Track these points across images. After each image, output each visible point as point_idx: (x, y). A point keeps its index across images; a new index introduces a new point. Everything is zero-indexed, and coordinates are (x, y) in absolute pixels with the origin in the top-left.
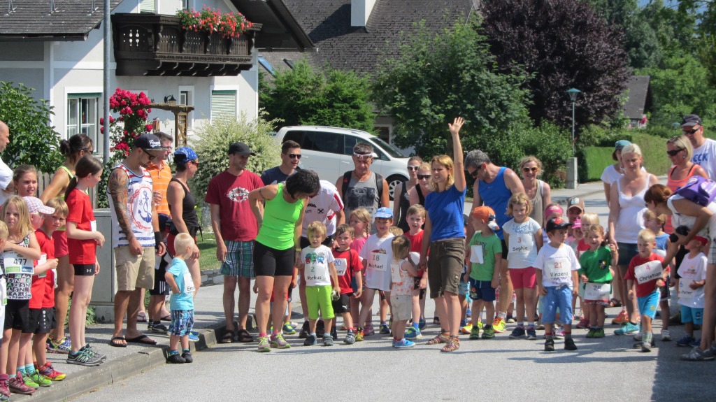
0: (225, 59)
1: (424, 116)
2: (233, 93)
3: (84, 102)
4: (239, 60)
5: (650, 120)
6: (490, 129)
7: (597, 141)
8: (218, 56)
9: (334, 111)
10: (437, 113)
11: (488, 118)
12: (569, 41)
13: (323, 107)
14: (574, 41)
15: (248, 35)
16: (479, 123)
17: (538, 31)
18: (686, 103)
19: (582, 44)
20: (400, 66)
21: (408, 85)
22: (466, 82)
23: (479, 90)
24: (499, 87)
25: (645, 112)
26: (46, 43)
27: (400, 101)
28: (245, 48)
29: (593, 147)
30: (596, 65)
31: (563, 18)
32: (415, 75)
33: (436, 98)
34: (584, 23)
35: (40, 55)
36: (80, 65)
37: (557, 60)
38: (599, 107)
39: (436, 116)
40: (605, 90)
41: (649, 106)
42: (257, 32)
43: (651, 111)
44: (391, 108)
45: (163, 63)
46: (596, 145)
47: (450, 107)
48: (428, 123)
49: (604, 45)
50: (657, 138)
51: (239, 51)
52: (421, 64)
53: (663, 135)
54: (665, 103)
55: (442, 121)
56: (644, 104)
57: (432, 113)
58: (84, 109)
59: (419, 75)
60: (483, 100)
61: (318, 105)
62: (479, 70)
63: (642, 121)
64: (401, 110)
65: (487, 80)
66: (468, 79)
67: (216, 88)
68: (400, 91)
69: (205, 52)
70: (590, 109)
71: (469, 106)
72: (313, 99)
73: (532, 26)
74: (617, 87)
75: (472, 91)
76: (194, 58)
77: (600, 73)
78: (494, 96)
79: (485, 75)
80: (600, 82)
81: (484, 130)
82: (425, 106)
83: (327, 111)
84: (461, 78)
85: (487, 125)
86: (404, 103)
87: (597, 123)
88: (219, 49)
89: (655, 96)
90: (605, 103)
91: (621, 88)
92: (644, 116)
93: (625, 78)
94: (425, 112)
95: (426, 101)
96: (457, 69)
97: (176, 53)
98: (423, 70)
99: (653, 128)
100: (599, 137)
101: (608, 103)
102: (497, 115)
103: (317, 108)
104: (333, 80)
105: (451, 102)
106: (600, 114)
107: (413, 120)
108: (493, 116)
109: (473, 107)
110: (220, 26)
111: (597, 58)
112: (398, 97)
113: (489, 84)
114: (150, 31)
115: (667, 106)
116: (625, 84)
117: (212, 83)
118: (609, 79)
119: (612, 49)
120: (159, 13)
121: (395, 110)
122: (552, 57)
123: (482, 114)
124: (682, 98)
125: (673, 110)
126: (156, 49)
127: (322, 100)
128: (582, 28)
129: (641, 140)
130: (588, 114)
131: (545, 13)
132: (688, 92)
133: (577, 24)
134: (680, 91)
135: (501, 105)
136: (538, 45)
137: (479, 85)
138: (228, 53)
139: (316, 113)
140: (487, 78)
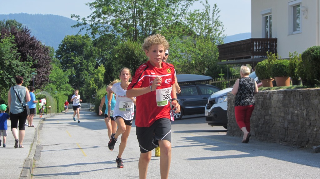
12: (28, 53)
19: (34, 54)
22: (7, 65)
23: (13, 69)
31: (24, 43)
60: (15, 73)
62: (12, 59)
84: (5, 63)
96: (3, 59)
109: (11, 76)
113: (17, 66)
118: (45, 69)
128: (33, 47)
137: (13, 66)
140: (16, 63)
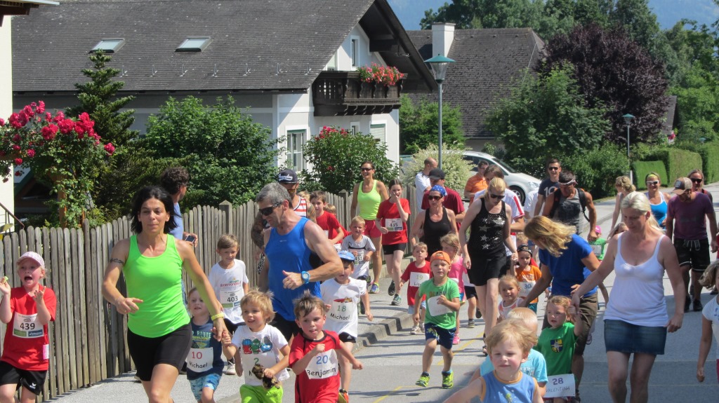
0: (385, 102)
1: (531, 141)
2: (382, 126)
3: (294, 136)
4: (392, 102)
5: (677, 135)
6: (580, 150)
7: (642, 156)
8: (379, 100)
9: (433, 136)
10: (540, 139)
11: (579, 142)
12: (621, 73)
13: (423, 134)
14: (625, 74)
15: (398, 83)
16: (572, 146)
17: (594, 66)
18: (708, 119)
19: (633, 76)
20: (511, 103)
21: (518, 118)
22: (562, 115)
23: (571, 121)
24: (587, 118)
25: (673, 129)
26: (274, 96)
27: (512, 130)
28: (396, 92)
29: (638, 161)
30: (643, 94)
31: (615, 55)
32: (523, 110)
33: (540, 127)
34: (633, 59)
35: (270, 104)
36: (294, 109)
37: (611, 90)
38: (646, 128)
39: (540, 141)
40: (651, 113)
41: (677, 123)
42: (404, 80)
43: (679, 128)
44: (505, 135)
45: (349, 107)
46: (642, 160)
47: (550, 134)
48: (534, 146)
49: (650, 77)
50: (687, 152)
51: (393, 95)
52: (526, 101)
53: (692, 149)
54: (688, 119)
55: (544, 145)
56: (672, 121)
57: (536, 139)
58: (295, 142)
59: (526, 110)
60: (574, 128)
61: (420, 131)
62: (571, 105)
63: (670, 137)
64: (513, 137)
65: (577, 113)
66: (563, 113)
67: (374, 122)
68: (512, 123)
69: (372, 97)
70: (638, 130)
71: (564, 133)
72: (416, 127)
73: (590, 62)
74: (660, 111)
75: (567, 121)
76: (367, 102)
77: (647, 100)
78: (584, 125)
79: (575, 109)
80: (647, 107)
81: (575, 151)
82: (531, 134)
83: (428, 136)
84: (558, 112)
85: (578, 147)
86: (515, 132)
87: (644, 142)
88: (380, 94)
89: (682, 114)
90: (651, 125)
91: (664, 112)
92: (672, 132)
93: (667, 103)
94: (532, 138)
95: (532, 130)
96: (554, 105)
97: (356, 99)
98: (528, 106)
99: (681, 143)
100: (644, 153)
101: (654, 125)
102: (585, 140)
103: (419, 134)
104: (431, 110)
105: (551, 130)
106: (647, 133)
107: (522, 144)
108: (582, 140)
109: (568, 134)
110: (383, 78)
111: (644, 88)
112: (510, 127)
113: (579, 116)
114: (339, 83)
115: (691, 122)
116: (667, 108)
117: (370, 120)
118: (655, 105)
119: (655, 79)
120: (339, 69)
121: (508, 137)
122: (607, 88)
123: (574, 139)
124: (703, 115)
125: (696, 125)
126: (344, 97)
127: (424, 127)
128: (632, 63)
129: (676, 154)
130: (637, 134)
131: (601, 51)
132: (709, 108)
133: (627, 60)
134: (702, 108)
135: (588, 132)
136: (596, 78)
137: (572, 117)
138: (386, 97)
139: (418, 138)
140: (576, 111)
